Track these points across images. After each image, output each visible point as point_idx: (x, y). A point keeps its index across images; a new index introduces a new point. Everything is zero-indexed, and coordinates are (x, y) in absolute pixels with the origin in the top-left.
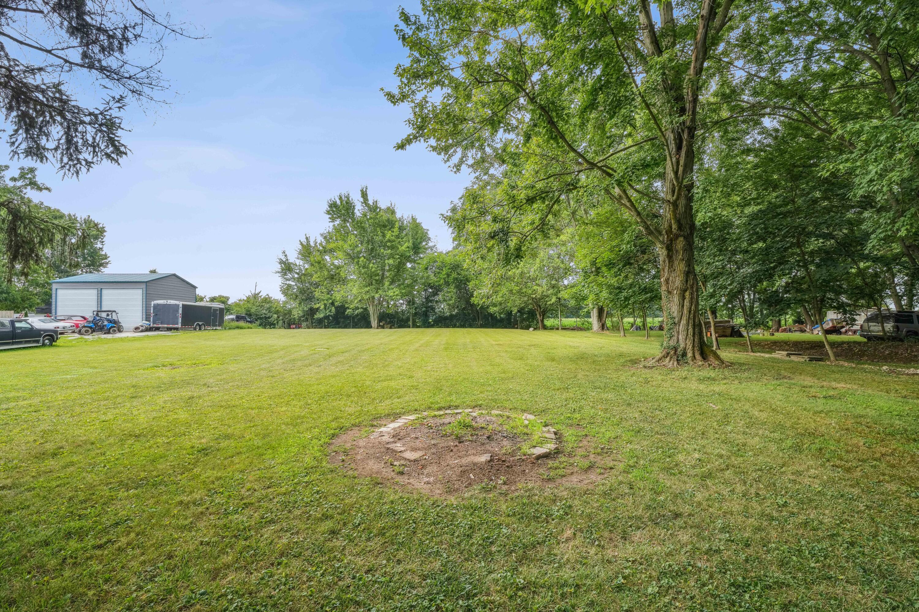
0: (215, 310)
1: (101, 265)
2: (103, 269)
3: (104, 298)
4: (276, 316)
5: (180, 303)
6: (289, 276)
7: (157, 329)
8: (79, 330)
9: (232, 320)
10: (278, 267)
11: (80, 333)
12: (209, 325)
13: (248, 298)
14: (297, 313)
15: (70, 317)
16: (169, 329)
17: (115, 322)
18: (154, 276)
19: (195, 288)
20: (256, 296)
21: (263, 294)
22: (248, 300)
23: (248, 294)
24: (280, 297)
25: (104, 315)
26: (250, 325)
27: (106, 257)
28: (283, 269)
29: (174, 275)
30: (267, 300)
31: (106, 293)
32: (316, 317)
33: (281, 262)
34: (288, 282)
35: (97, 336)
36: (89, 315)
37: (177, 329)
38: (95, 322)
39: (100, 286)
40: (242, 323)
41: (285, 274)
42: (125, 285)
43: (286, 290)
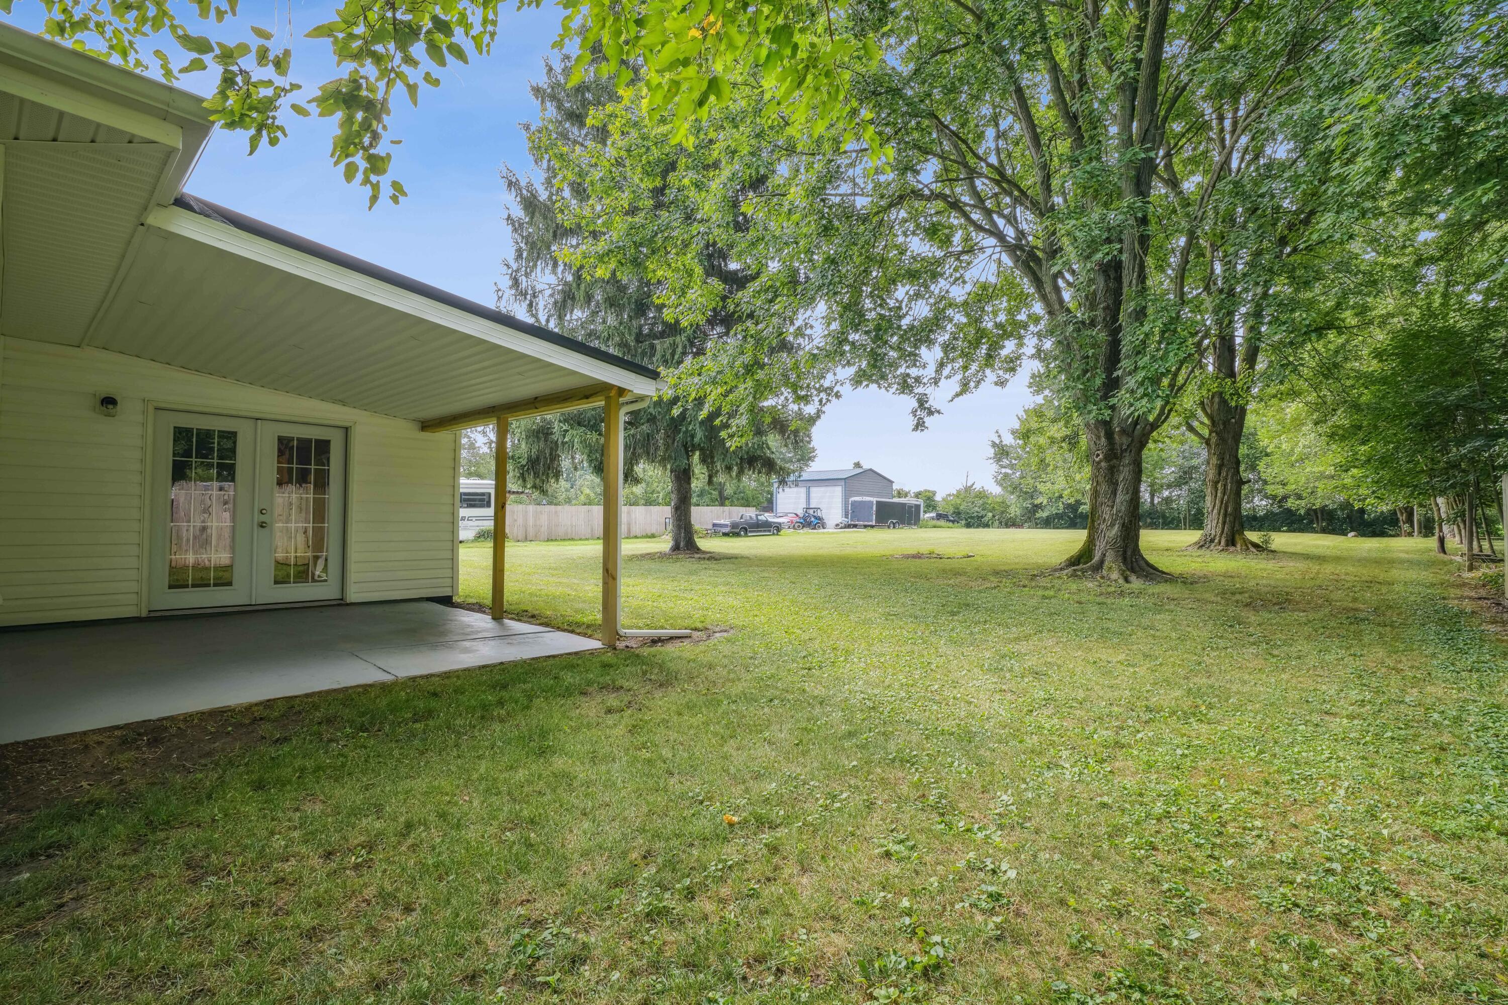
0: (910, 507)
1: (810, 459)
2: (812, 464)
3: (812, 495)
4: (990, 514)
5: (874, 500)
6: (1005, 462)
7: (855, 526)
8: (794, 526)
9: (933, 518)
10: (991, 452)
11: (794, 528)
12: (903, 523)
13: (959, 491)
14: (1015, 510)
15: (786, 515)
16: (865, 526)
17: (819, 519)
18: (859, 471)
19: (892, 482)
20: (968, 489)
21: (977, 487)
22: (957, 496)
23: (960, 486)
24: (995, 490)
25: (811, 512)
26: (951, 524)
27: (814, 450)
28: (996, 454)
29: (871, 470)
30: (982, 495)
31: (813, 490)
32: (1038, 515)
33: (994, 445)
34: (1003, 470)
35: (806, 530)
36: (800, 512)
37: (872, 527)
38: (804, 518)
39: (809, 484)
40: (942, 522)
41: (999, 460)
42: (827, 483)
43: (1003, 480)
